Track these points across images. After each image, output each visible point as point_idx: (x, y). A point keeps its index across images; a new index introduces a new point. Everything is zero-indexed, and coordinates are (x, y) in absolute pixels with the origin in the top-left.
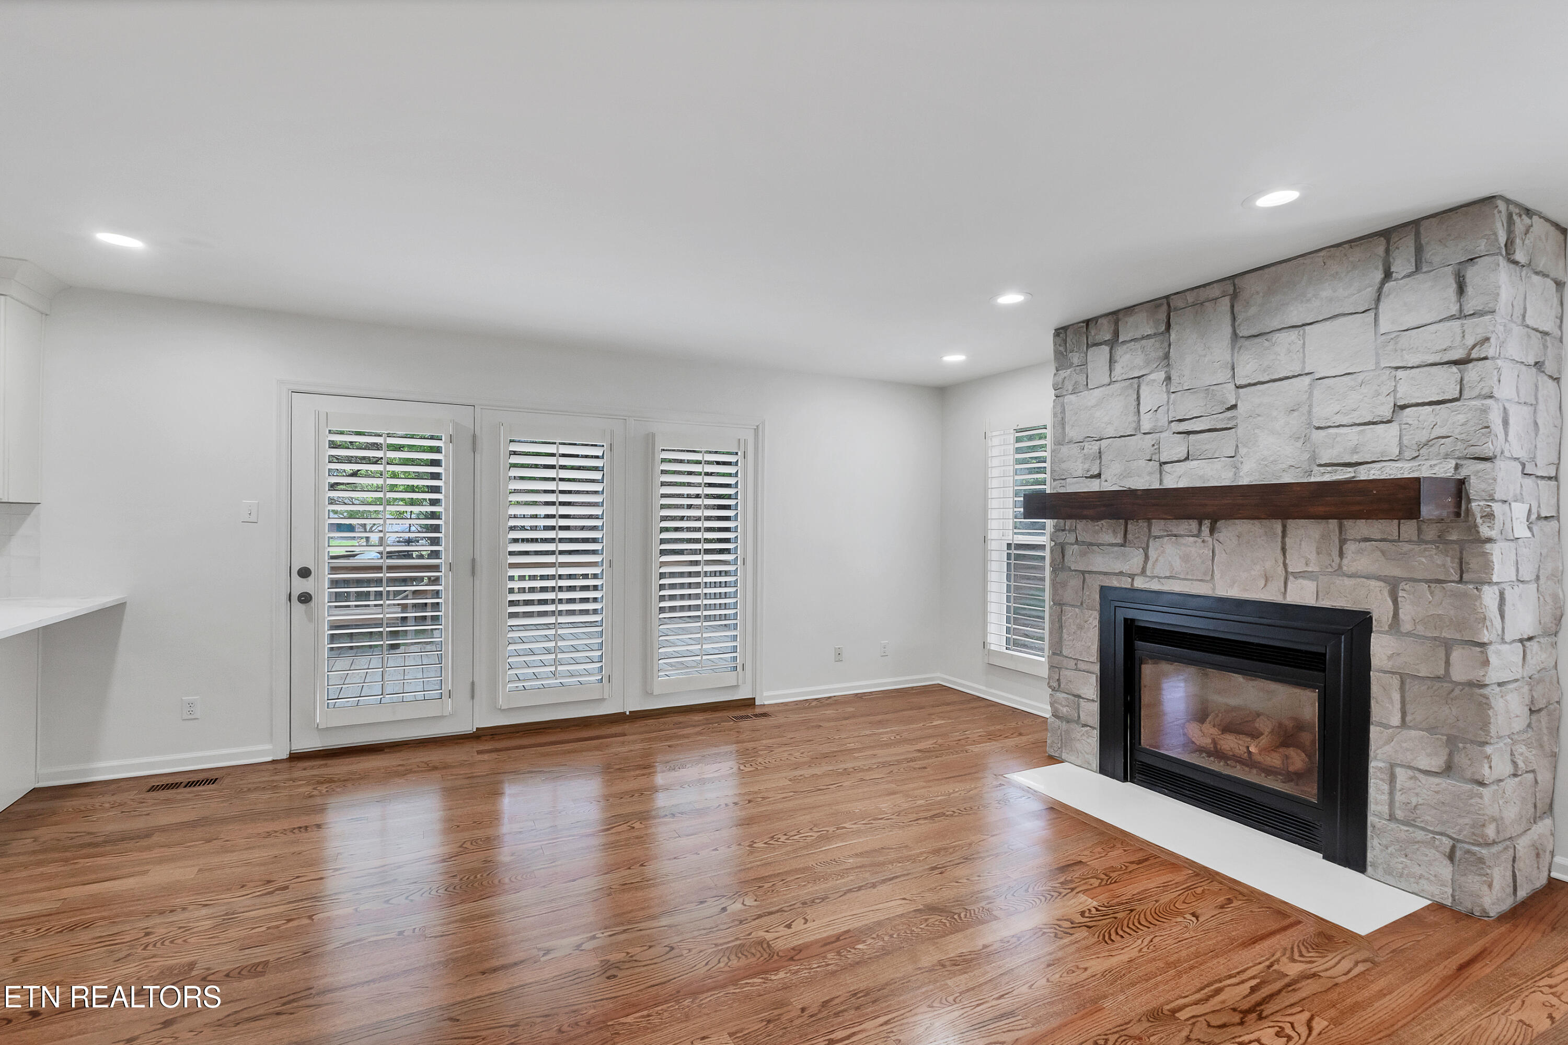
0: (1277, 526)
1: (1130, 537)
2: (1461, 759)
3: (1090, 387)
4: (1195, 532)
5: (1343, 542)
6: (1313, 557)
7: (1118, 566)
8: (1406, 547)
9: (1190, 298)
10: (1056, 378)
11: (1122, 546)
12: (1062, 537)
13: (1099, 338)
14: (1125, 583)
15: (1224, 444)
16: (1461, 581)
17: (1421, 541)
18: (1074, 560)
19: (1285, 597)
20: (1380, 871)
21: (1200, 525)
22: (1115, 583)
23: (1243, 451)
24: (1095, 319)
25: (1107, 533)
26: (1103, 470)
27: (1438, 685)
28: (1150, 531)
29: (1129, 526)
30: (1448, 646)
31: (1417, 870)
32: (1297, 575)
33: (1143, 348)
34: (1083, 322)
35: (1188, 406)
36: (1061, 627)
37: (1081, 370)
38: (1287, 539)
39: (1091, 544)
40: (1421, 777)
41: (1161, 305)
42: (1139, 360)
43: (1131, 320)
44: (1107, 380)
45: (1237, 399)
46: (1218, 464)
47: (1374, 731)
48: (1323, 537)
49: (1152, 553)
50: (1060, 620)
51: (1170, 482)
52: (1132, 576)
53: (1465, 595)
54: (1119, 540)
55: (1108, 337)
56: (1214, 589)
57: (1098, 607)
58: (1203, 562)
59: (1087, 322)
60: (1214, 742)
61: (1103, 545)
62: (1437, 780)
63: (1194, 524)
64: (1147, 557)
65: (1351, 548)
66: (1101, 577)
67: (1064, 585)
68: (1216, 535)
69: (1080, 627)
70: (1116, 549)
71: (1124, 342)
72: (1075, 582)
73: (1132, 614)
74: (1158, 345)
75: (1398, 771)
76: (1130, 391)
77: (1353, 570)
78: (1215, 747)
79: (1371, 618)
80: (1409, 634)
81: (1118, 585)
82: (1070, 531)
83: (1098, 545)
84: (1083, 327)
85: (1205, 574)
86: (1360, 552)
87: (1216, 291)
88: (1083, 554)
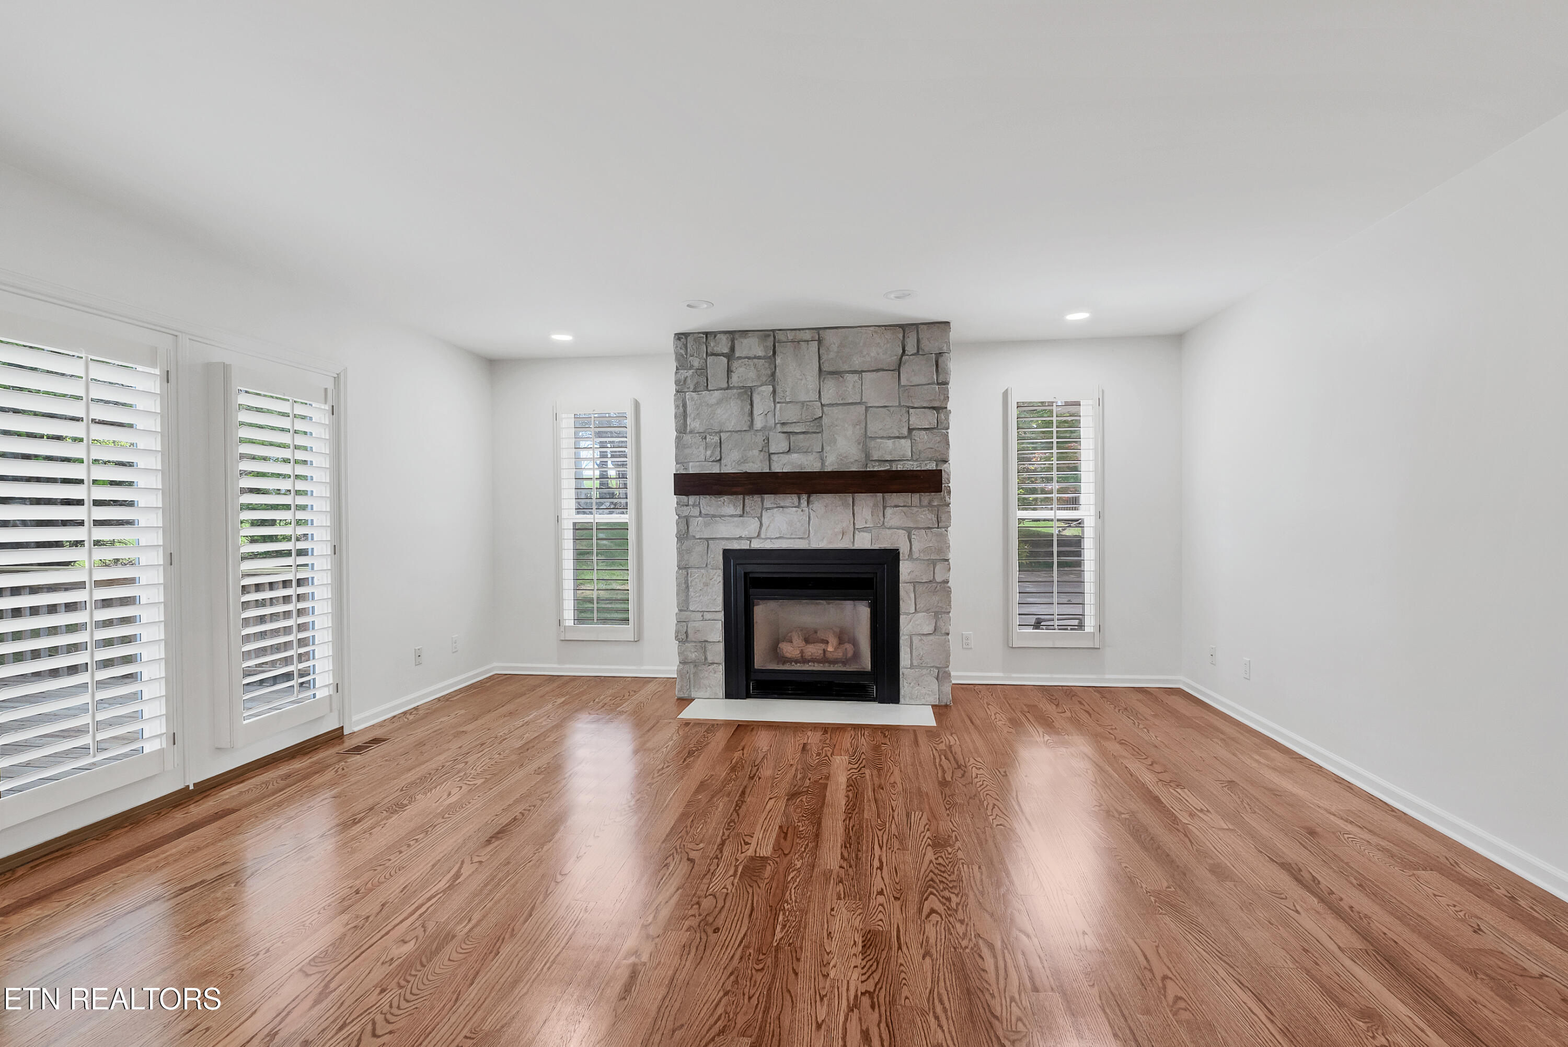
0: (849, 497)
1: (747, 509)
2: (941, 623)
3: (710, 388)
4: (797, 504)
5: (884, 508)
6: (869, 517)
7: (738, 532)
8: (915, 509)
9: (791, 336)
10: (679, 375)
11: (741, 516)
12: (686, 511)
13: (718, 349)
14: (744, 545)
15: (815, 442)
16: (938, 528)
17: (921, 506)
18: (698, 528)
19: (853, 545)
20: (907, 699)
21: (799, 499)
22: (736, 546)
23: (827, 448)
24: (715, 334)
25: (727, 506)
26: (723, 457)
27: (930, 585)
28: (763, 504)
29: (746, 501)
30: (934, 563)
31: (924, 691)
32: (860, 530)
33: (755, 365)
34: (703, 333)
35: (791, 414)
36: (687, 587)
37: (702, 373)
38: (855, 507)
39: (714, 516)
40: (924, 638)
41: (769, 336)
42: (752, 374)
43: (745, 341)
44: (725, 385)
45: (823, 412)
46: (811, 457)
47: (903, 619)
48: (874, 505)
49: (764, 520)
50: (686, 582)
51: (777, 468)
52: (750, 539)
53: (941, 534)
54: (739, 512)
55: (726, 350)
56: (809, 544)
57: (722, 567)
58: (802, 525)
59: (707, 334)
60: (802, 652)
61: (724, 516)
62: (931, 637)
63: (795, 498)
64: (761, 524)
65: (889, 511)
66: (723, 542)
67: (689, 551)
68: (810, 506)
69: (706, 585)
70: (736, 519)
71: (740, 358)
72: (700, 548)
73: (749, 569)
74: (767, 365)
75: (914, 638)
76: (745, 396)
77: (890, 525)
78: (802, 656)
79: (899, 552)
80: (917, 559)
81: (738, 548)
82: (693, 506)
83: (721, 516)
84: (703, 337)
85: (804, 533)
86: (894, 513)
87: (807, 335)
88: (707, 525)
